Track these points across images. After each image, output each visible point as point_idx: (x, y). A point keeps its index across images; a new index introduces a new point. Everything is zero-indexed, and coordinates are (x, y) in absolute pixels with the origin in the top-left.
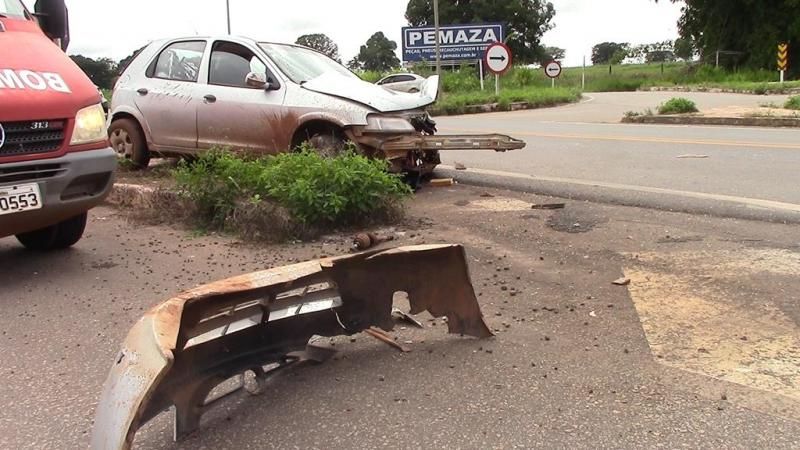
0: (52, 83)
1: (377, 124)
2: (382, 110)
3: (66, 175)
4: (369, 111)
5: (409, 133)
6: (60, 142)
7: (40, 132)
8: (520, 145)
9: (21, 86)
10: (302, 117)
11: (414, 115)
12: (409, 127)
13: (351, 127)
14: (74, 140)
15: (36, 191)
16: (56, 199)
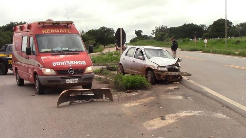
0: (83, 63)
1: (160, 69)
2: (161, 66)
3: (83, 78)
4: (158, 66)
5: (166, 71)
6: (83, 72)
7: (80, 71)
8: (190, 75)
9: (78, 64)
10: (147, 66)
11: (169, 67)
12: (166, 70)
13: (154, 69)
14: (85, 72)
15: (78, 80)
16: (81, 81)
